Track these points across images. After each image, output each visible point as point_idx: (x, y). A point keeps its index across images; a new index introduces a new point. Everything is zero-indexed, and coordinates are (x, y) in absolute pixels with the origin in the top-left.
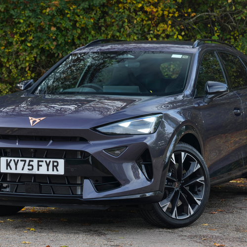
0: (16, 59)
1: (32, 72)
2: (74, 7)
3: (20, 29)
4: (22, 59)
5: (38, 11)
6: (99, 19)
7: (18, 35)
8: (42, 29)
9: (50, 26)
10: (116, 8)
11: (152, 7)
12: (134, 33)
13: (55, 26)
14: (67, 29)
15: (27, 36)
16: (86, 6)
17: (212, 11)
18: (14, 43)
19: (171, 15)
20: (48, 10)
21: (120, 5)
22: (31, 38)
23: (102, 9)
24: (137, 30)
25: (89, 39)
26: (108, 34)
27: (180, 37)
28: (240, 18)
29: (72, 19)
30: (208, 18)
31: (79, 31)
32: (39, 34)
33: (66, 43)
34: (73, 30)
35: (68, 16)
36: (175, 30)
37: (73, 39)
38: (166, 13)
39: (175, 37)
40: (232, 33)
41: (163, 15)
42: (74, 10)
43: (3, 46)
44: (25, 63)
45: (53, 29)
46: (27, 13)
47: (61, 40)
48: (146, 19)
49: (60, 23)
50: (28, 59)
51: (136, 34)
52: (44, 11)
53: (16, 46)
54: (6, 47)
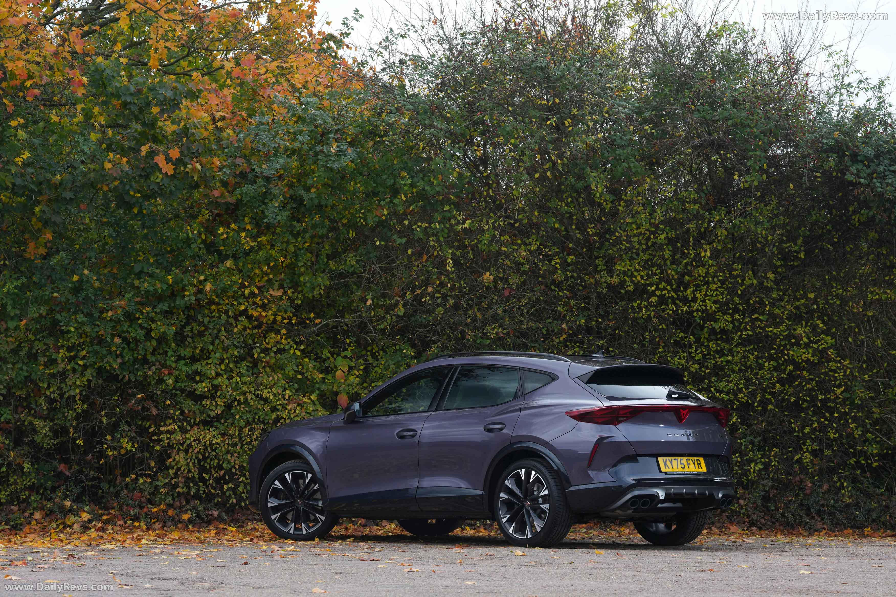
0: (61, 383)
1: (84, 402)
2: (148, 309)
3: (68, 341)
4: (69, 383)
5: (96, 315)
6: (183, 327)
7: (65, 349)
8: (100, 341)
9: (113, 336)
10: (206, 311)
11: (260, 310)
12: (234, 345)
13: (119, 337)
14: (137, 341)
15: (78, 351)
16: (165, 308)
17: (343, 316)
18: (59, 360)
19: (286, 321)
20: (110, 313)
21: (213, 307)
22: (84, 353)
23: (186, 313)
24: (239, 342)
25: (169, 354)
26: (196, 348)
27: (298, 353)
28: (382, 326)
29: (146, 325)
30: (337, 327)
31: (154, 343)
32: (97, 348)
33: (136, 360)
34: (146, 341)
35: (140, 321)
36: (291, 343)
37: (145, 355)
38: (279, 318)
39: (292, 352)
40: (369, 348)
41: (275, 321)
42: (148, 313)
43: (41, 365)
44: (75, 389)
45: (117, 340)
46: (81, 318)
47: (128, 356)
48: (250, 326)
49: (128, 332)
50: (78, 383)
51: (237, 347)
52: (104, 315)
53: (62, 365)
54: (46, 365)
